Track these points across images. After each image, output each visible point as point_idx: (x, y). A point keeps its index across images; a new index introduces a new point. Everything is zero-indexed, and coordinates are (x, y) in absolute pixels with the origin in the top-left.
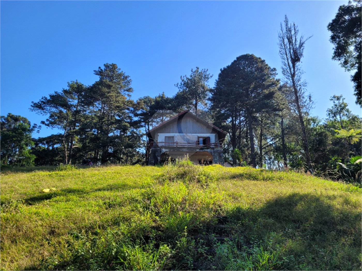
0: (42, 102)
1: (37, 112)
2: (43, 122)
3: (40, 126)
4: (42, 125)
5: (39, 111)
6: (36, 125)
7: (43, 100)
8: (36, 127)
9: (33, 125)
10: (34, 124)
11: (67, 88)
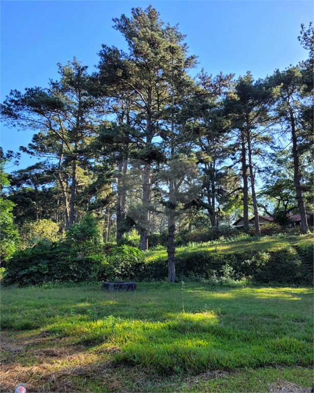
0: (12, 101)
1: (5, 123)
2: (23, 149)
3: (19, 154)
4: (21, 152)
5: (10, 120)
6: (12, 152)
7: (12, 97)
8: (12, 156)
9: (7, 153)
10: (9, 151)
11: (58, 78)
